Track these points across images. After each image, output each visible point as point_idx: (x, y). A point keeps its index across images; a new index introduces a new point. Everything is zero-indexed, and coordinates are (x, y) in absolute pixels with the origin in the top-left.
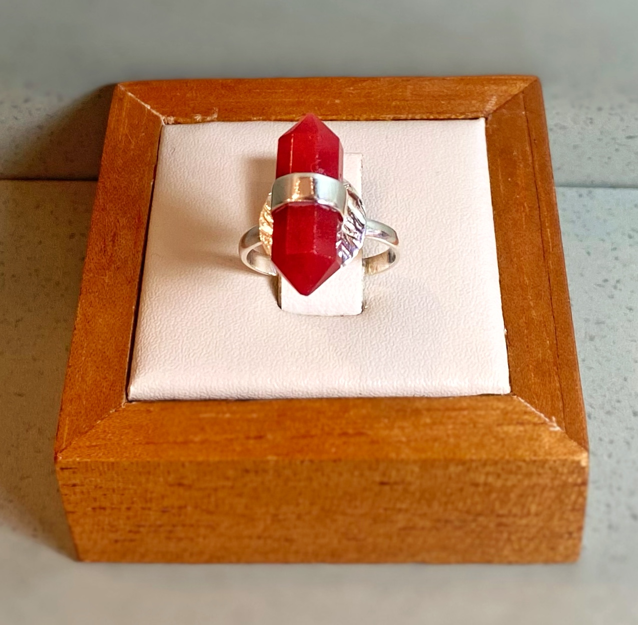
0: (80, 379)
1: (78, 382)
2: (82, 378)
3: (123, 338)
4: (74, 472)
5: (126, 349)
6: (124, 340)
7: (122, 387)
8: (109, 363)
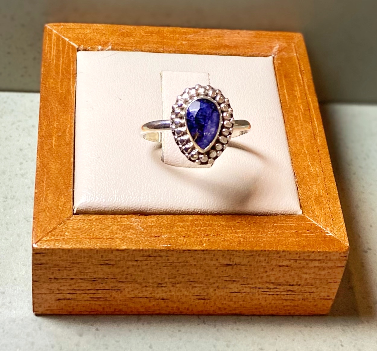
0: (44, 200)
1: (43, 202)
2: (45, 199)
3: (68, 177)
4: (44, 256)
5: (70, 184)
6: (69, 178)
7: (70, 206)
8: (61, 192)
